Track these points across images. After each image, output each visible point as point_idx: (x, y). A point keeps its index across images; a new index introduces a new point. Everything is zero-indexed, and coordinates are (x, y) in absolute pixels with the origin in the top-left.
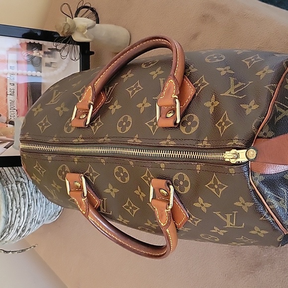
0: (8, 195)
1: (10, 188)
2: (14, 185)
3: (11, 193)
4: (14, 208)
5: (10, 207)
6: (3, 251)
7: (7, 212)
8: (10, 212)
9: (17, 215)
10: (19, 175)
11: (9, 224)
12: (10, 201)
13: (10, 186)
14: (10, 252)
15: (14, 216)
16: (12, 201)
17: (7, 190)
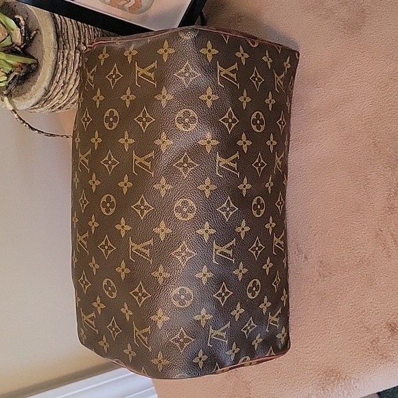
0: (60, 63)
1: (66, 55)
2: (72, 53)
3: (65, 62)
4: (62, 81)
5: (57, 78)
6: (29, 126)
7: (51, 84)
8: (55, 84)
9: (62, 91)
10: (82, 40)
11: (47, 97)
12: (60, 71)
13: (67, 51)
14: (36, 130)
15: (57, 90)
16: (62, 71)
17: (61, 56)
